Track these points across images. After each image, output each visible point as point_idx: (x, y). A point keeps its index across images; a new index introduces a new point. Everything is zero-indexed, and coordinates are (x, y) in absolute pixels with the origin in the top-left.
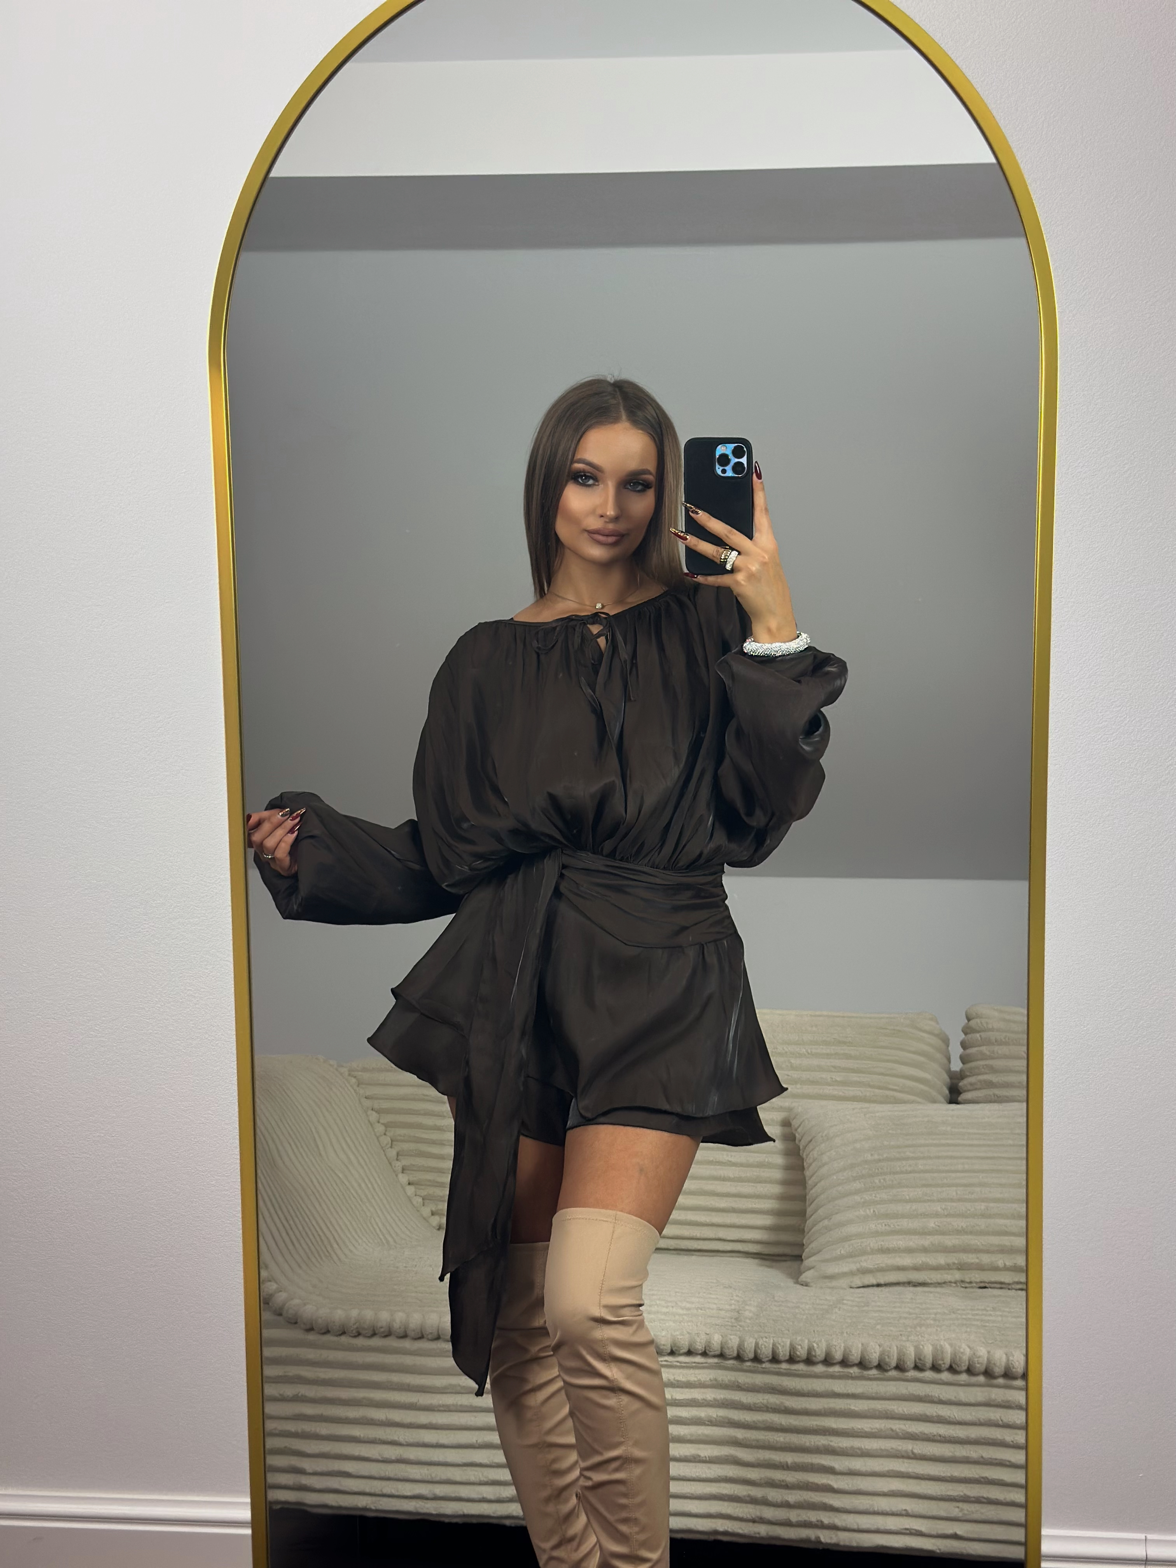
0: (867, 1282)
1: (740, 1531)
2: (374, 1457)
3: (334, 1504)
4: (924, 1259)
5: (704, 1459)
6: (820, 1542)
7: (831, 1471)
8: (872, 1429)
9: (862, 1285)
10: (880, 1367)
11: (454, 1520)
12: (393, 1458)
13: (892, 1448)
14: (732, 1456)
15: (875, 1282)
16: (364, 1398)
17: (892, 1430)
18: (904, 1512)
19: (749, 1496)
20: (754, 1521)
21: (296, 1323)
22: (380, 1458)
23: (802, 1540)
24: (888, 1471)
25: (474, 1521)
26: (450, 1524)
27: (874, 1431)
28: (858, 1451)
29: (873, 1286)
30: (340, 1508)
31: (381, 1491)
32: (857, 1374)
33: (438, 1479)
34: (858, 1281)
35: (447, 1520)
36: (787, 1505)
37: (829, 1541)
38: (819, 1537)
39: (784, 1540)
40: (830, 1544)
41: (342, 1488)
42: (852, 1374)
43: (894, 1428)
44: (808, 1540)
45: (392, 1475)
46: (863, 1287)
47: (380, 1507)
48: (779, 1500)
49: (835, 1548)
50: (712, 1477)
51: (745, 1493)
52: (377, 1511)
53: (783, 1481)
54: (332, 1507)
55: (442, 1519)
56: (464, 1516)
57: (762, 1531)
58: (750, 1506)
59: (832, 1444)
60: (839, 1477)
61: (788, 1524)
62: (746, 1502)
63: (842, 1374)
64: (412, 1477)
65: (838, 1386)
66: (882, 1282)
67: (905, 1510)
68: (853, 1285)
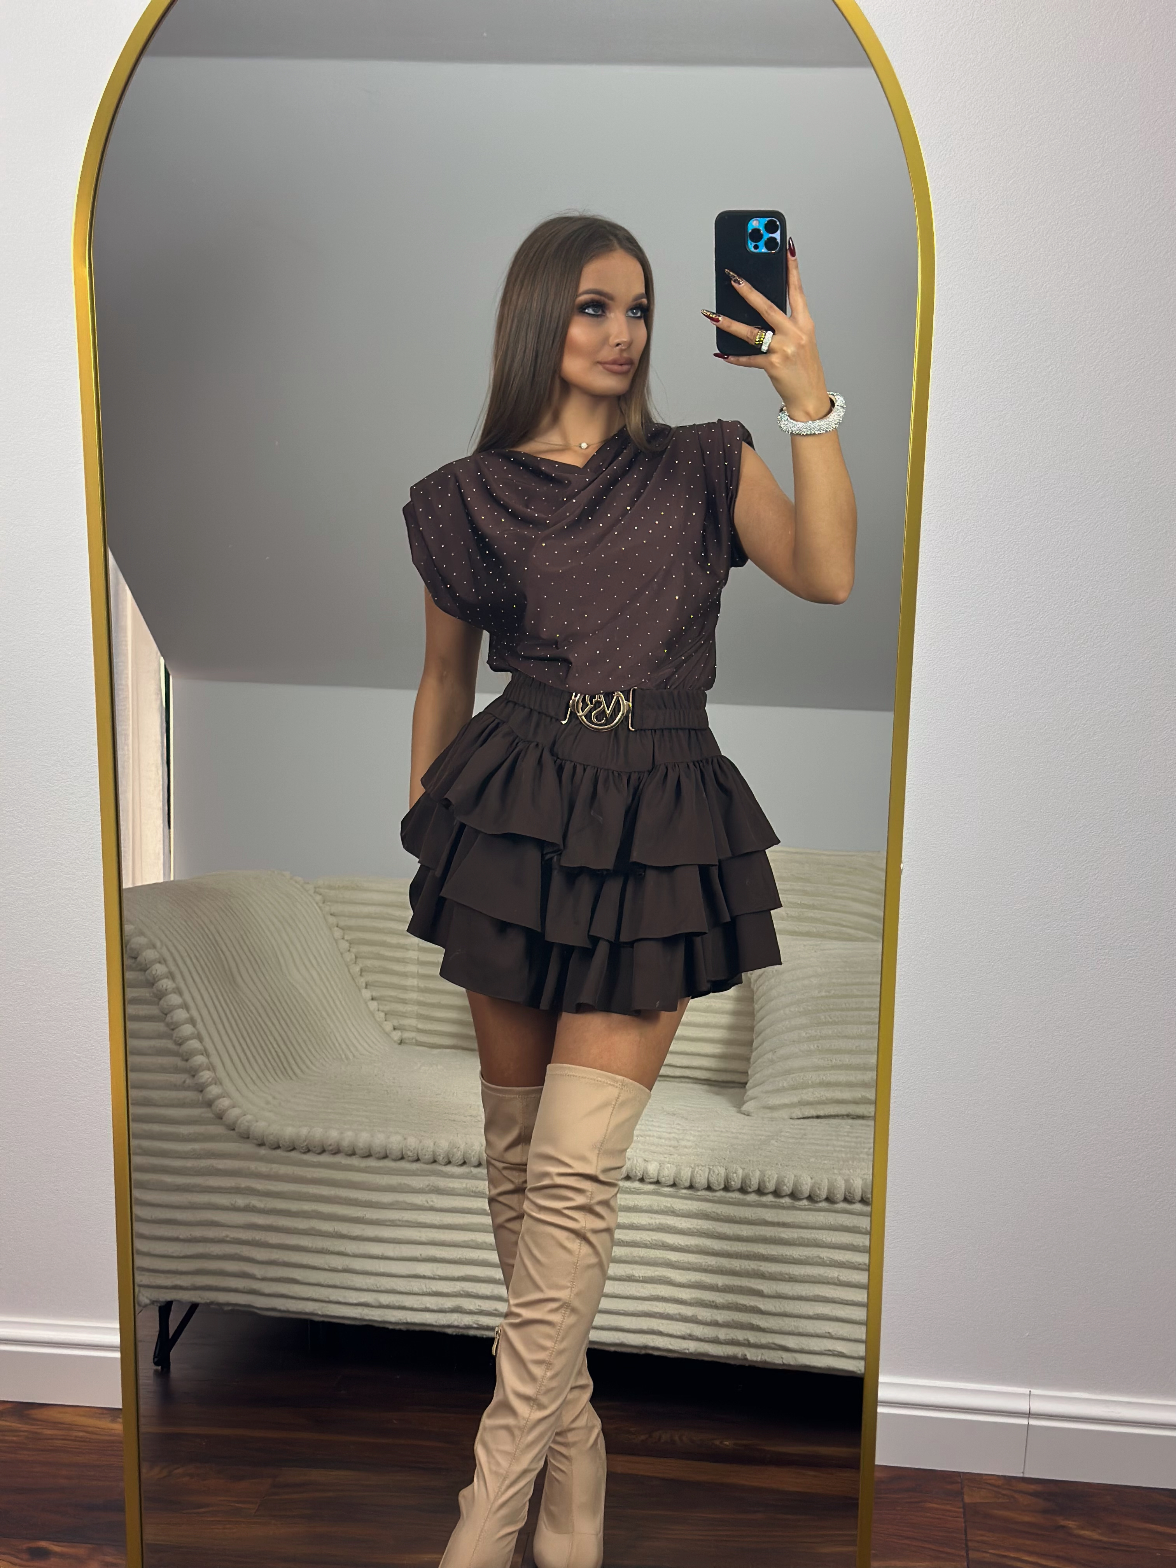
0: (807, 1114)
1: (671, 1347)
2: (322, 1266)
3: (282, 1308)
4: (864, 1094)
5: (638, 1278)
6: (746, 1359)
7: (760, 1294)
8: (800, 1256)
9: (801, 1116)
10: (810, 1198)
11: (398, 1327)
12: (340, 1268)
13: (819, 1275)
14: (665, 1277)
15: (814, 1114)
16: (313, 1211)
17: (820, 1258)
18: (828, 1335)
19: (679, 1314)
20: (683, 1338)
21: (248, 1138)
22: (327, 1267)
23: (728, 1357)
24: (815, 1296)
25: (417, 1328)
26: (393, 1330)
27: (802, 1258)
28: (787, 1276)
29: (812, 1117)
30: (288, 1312)
31: (328, 1298)
32: (789, 1204)
33: (382, 1288)
34: (797, 1112)
35: (391, 1327)
36: (715, 1324)
37: (755, 1359)
38: (746, 1355)
39: (713, 1356)
40: (756, 1362)
41: (291, 1294)
42: (783, 1204)
43: (822, 1256)
44: (735, 1357)
45: (338, 1283)
46: (804, 1118)
47: (328, 1313)
48: (708, 1320)
49: (760, 1366)
50: (645, 1296)
51: (676, 1312)
52: (323, 1316)
53: (713, 1302)
54: (280, 1311)
55: (387, 1326)
56: (407, 1323)
57: (691, 1347)
58: (680, 1323)
59: (761, 1268)
60: (767, 1300)
61: (716, 1341)
62: (677, 1320)
63: (773, 1204)
64: (358, 1285)
65: (769, 1215)
66: (821, 1113)
67: (829, 1333)
68: (794, 1116)
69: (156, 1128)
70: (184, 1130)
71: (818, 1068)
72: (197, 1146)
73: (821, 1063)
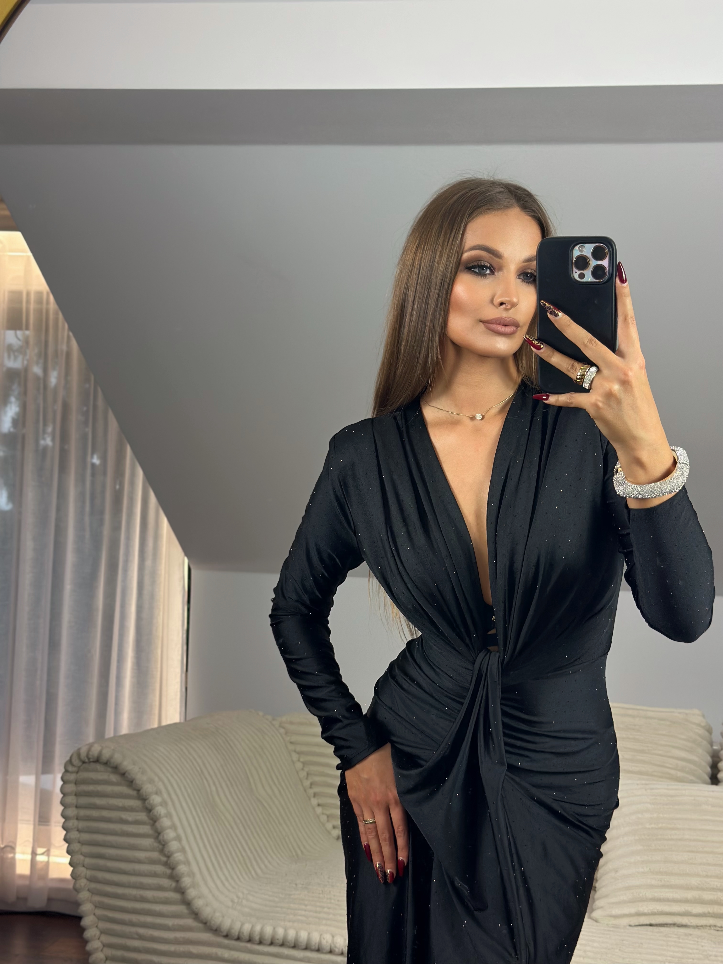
0: (641, 923)
4: (687, 908)
9: (637, 924)
15: (648, 923)
21: (217, 931)
29: (646, 925)
34: (634, 921)
46: (639, 925)
66: (653, 922)
68: (632, 924)
69: (149, 919)
70: (170, 922)
71: (652, 886)
72: (179, 935)
73: (654, 882)
